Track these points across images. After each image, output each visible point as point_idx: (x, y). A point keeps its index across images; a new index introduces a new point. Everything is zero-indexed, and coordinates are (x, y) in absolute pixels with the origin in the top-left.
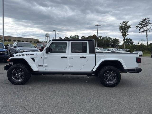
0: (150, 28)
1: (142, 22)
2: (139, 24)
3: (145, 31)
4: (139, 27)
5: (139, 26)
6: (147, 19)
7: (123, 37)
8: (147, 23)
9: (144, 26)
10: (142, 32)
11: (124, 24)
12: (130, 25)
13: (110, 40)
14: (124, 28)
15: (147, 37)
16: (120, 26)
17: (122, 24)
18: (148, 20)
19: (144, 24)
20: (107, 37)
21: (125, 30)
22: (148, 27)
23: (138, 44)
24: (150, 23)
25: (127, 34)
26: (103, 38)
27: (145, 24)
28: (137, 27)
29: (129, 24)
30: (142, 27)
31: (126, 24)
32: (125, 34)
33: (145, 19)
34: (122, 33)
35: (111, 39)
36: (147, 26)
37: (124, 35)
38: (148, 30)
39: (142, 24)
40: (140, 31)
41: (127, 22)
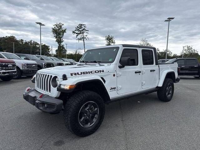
0: (86, 36)
1: (79, 27)
2: (75, 29)
3: (82, 39)
4: (76, 33)
5: (76, 31)
6: (83, 25)
7: (58, 43)
8: (84, 29)
9: (81, 33)
10: (79, 39)
11: (58, 27)
12: (65, 29)
13: (37, 46)
14: (59, 33)
15: (84, 45)
16: (53, 29)
17: (55, 26)
18: (84, 27)
19: (80, 30)
20: (33, 42)
21: (60, 35)
22: (85, 34)
23: (76, 53)
24: (86, 30)
25: (62, 40)
26: (26, 43)
27: (82, 30)
28: (74, 32)
29: (64, 27)
30: (79, 34)
31: (61, 27)
32: (61, 40)
33: (82, 25)
34: (56, 38)
35: (38, 44)
36: (83, 33)
37: (59, 41)
38: (85, 38)
39: (78, 30)
40: (77, 38)
41: (61, 25)
